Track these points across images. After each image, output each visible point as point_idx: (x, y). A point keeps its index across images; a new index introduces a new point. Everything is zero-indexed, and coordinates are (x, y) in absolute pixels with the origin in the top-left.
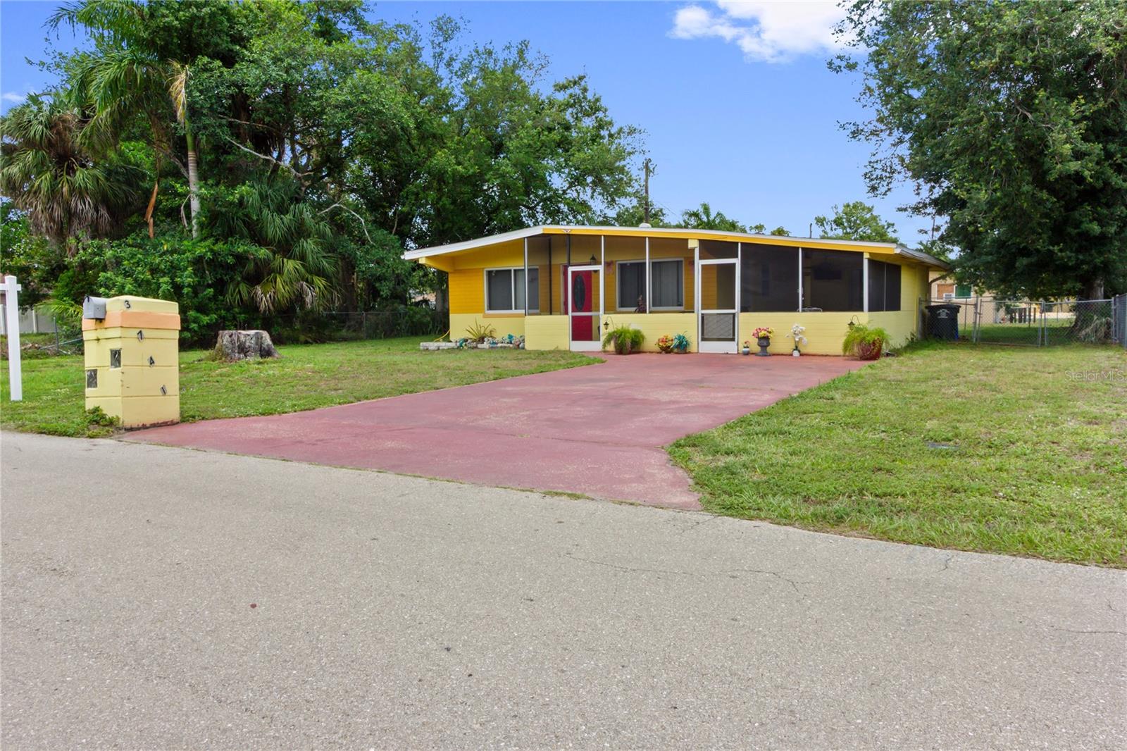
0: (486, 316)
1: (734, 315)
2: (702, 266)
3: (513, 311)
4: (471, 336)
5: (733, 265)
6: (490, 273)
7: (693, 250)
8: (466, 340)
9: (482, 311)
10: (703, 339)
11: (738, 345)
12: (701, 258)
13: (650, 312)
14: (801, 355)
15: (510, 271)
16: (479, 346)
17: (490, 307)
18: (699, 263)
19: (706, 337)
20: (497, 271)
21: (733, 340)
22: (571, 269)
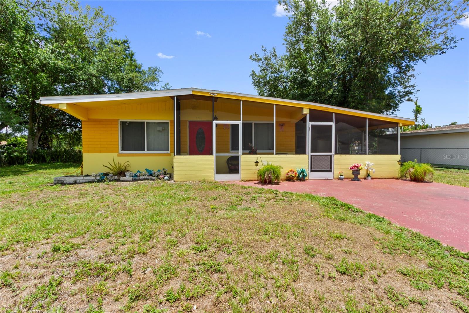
0: (120, 155)
1: (331, 156)
2: (312, 125)
3: (146, 152)
4: (111, 171)
5: (331, 126)
6: (123, 123)
7: (306, 115)
8: (107, 174)
9: (116, 151)
10: (312, 171)
11: (333, 174)
12: (310, 121)
13: (276, 154)
14: (372, 178)
15: (144, 123)
16: (122, 179)
17: (123, 149)
18: (309, 124)
19: (313, 169)
20: (130, 122)
21: (330, 171)
22: (215, 122)
